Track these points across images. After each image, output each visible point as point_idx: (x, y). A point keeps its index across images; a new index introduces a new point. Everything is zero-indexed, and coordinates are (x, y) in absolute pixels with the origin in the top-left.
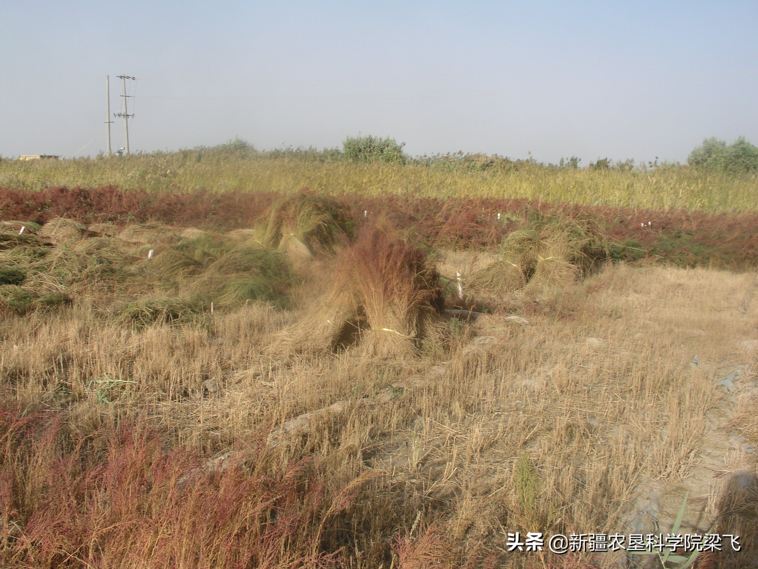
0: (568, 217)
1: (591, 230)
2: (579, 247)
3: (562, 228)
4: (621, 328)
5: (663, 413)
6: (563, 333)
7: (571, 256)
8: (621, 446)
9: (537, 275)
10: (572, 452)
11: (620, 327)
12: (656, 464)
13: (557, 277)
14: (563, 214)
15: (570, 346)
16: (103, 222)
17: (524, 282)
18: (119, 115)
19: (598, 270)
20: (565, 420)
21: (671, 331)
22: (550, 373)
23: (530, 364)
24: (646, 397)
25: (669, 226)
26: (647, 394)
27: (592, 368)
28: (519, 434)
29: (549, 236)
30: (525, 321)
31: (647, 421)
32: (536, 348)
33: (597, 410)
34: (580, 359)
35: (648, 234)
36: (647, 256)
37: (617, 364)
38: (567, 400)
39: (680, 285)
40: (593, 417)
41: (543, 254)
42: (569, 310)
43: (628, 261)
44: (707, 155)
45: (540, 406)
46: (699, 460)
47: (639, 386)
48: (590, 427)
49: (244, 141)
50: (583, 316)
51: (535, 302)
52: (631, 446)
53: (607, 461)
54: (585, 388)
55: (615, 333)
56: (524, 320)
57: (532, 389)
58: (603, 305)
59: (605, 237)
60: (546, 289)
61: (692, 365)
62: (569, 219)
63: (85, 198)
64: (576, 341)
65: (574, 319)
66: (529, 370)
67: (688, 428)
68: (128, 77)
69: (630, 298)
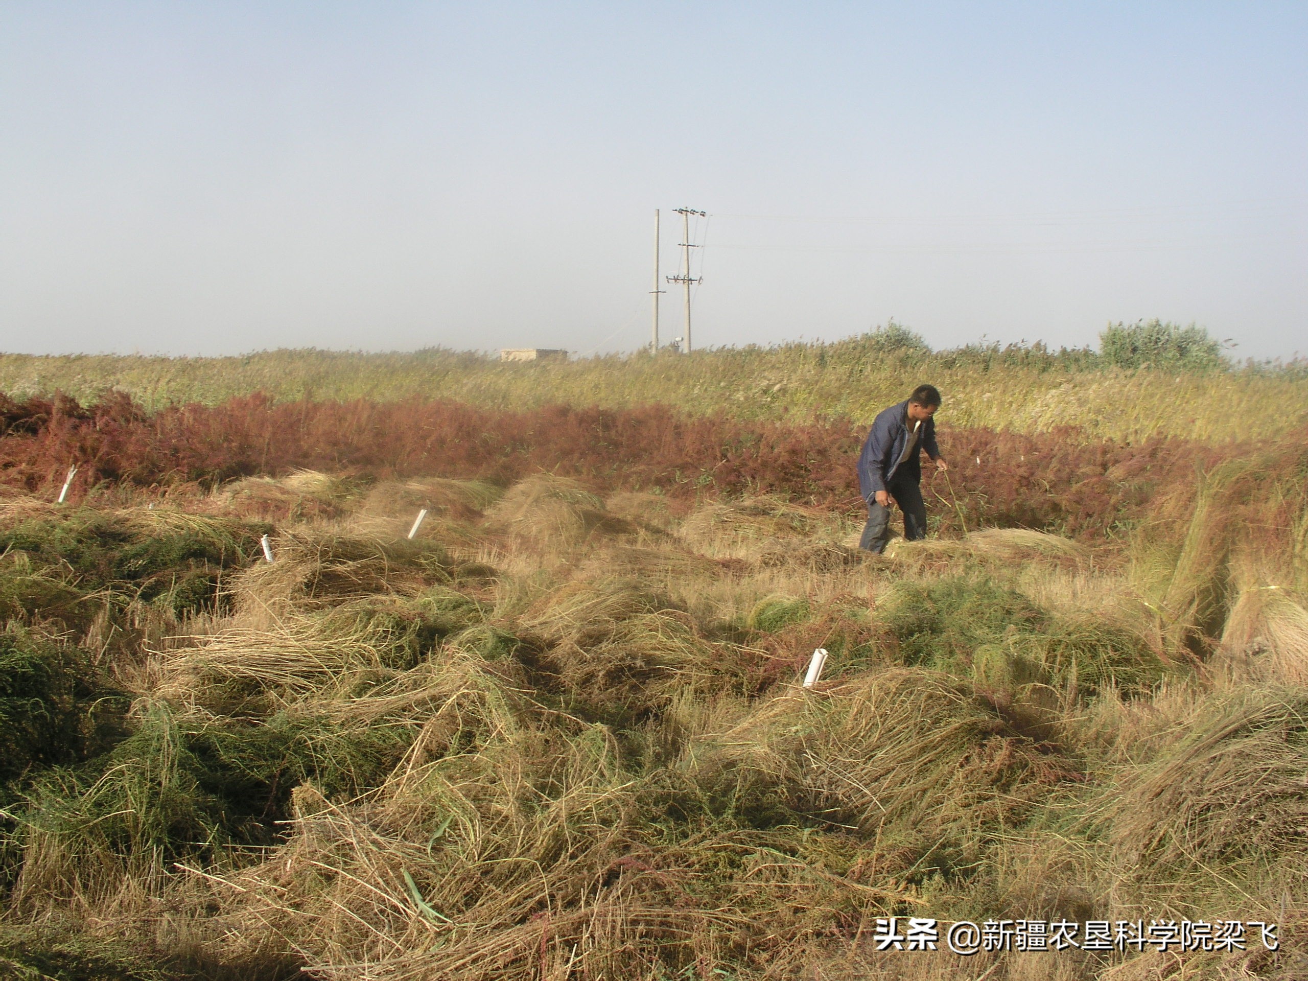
16: (641, 489)
18: (676, 279)
49: (904, 328)
63: (606, 427)
68: (693, 212)
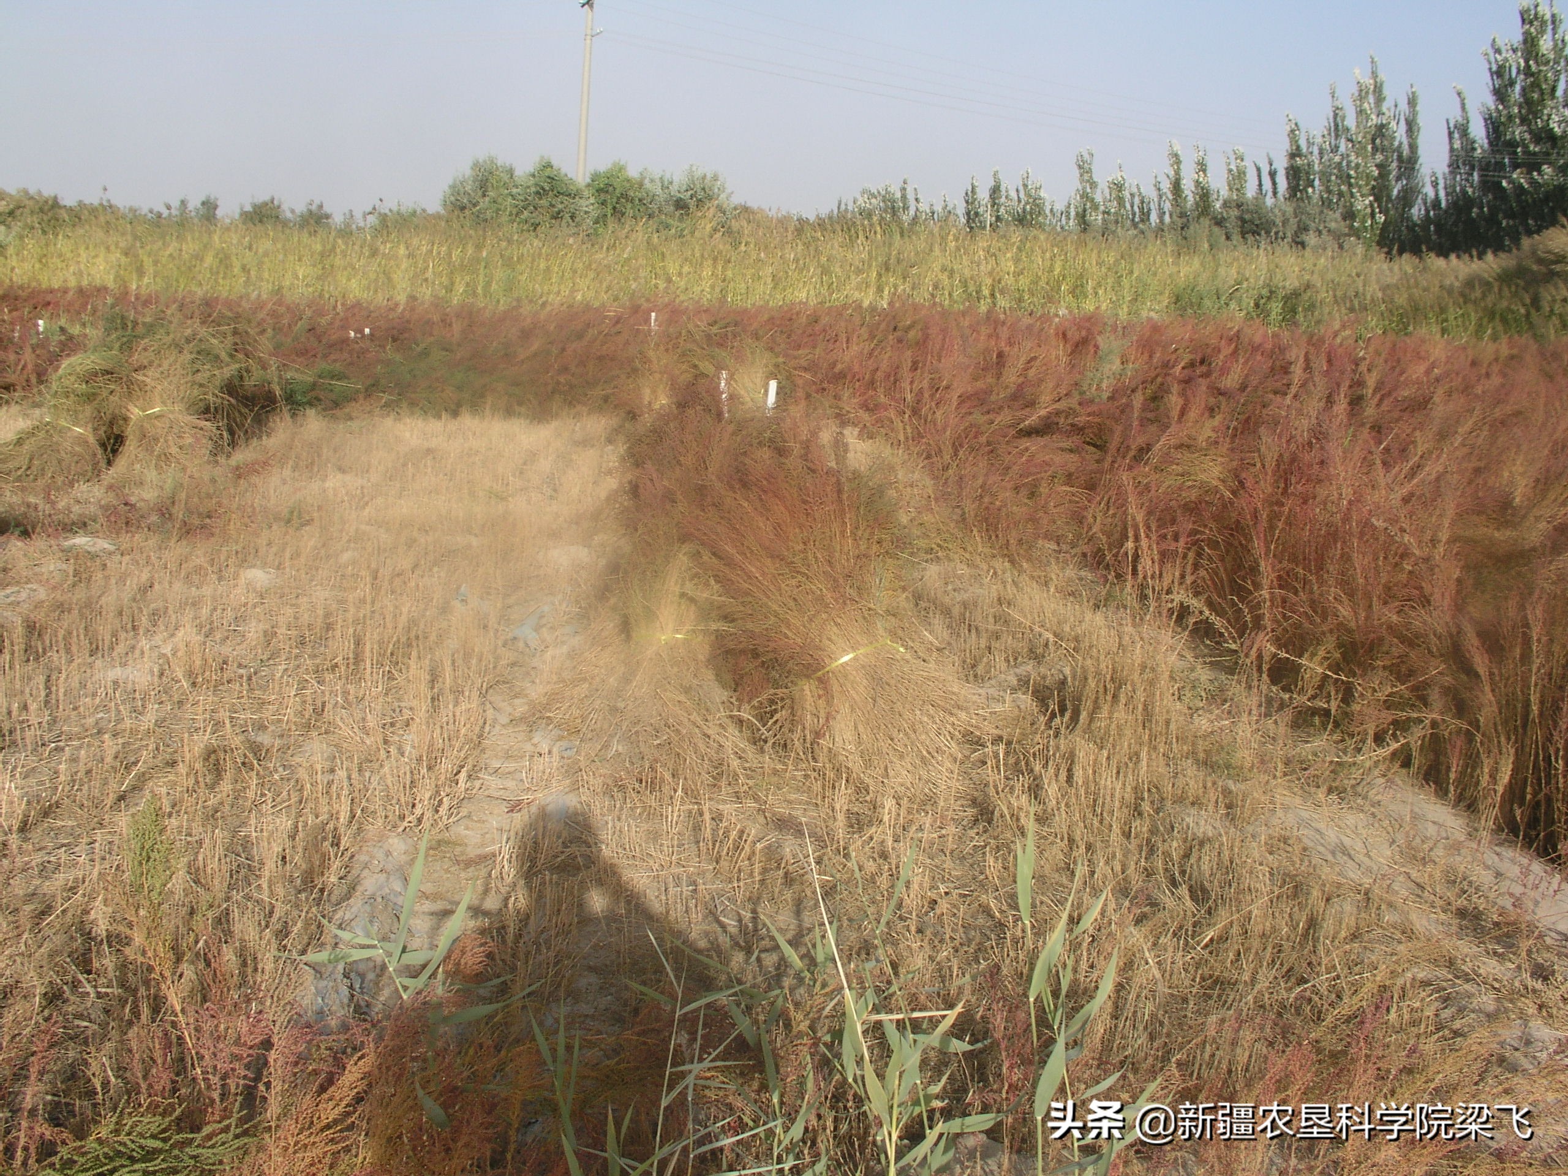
0: (189, 322)
1: (241, 347)
2: (218, 383)
3: (177, 345)
4: (312, 543)
5: (403, 704)
6: (191, 564)
7: (201, 404)
8: (319, 776)
9: (131, 447)
10: (222, 803)
11: (310, 539)
12: (394, 802)
13: (174, 450)
14: (179, 315)
15: (207, 591)
17: (103, 464)
19: (260, 431)
20: (202, 741)
21: (411, 543)
22: (167, 650)
23: (123, 635)
24: (368, 676)
25: (406, 335)
26: (368, 671)
27: (254, 631)
28: (105, 783)
29: (151, 363)
30: (106, 546)
31: (372, 722)
32: (134, 600)
33: (268, 713)
34: (230, 613)
35: (364, 352)
36: (361, 396)
37: (305, 618)
38: (205, 699)
39: (429, 451)
40: (262, 727)
41: (140, 403)
42: (200, 514)
43: (324, 410)
44: (480, 193)
45: (149, 719)
46: (477, 783)
47: (351, 656)
48: (256, 749)
50: (232, 527)
51: (126, 504)
52: (342, 774)
53: (293, 811)
54: (242, 671)
55: (298, 555)
56: (103, 544)
57: (130, 687)
58: (272, 502)
59: (273, 363)
60: (151, 475)
61: (456, 604)
62: (194, 327)
64: (220, 579)
65: (213, 535)
66: (120, 649)
67: (451, 727)
69: (329, 484)
